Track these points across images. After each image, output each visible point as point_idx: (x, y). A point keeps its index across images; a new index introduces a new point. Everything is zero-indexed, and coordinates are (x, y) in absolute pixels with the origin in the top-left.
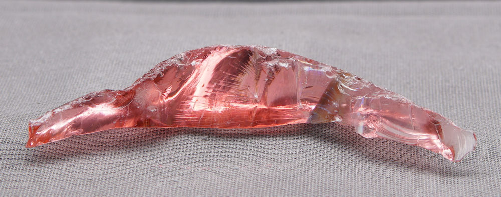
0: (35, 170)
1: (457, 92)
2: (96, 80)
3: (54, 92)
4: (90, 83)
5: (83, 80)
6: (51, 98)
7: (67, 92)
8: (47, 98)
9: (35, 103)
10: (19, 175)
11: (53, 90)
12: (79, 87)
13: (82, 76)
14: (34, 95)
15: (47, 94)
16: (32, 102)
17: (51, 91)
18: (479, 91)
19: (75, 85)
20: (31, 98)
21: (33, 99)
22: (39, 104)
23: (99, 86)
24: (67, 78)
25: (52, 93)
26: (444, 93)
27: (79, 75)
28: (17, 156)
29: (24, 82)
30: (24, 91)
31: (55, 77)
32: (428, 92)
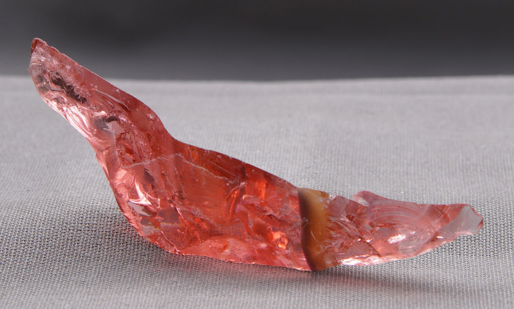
0: (24, 270)
1: (479, 170)
2: (90, 167)
3: (45, 179)
4: (84, 169)
5: (77, 166)
6: (42, 185)
7: (59, 178)
8: (37, 185)
9: (25, 190)
10: (7, 274)
11: (44, 177)
12: (72, 174)
13: (75, 162)
14: (24, 183)
15: (38, 181)
16: (22, 190)
17: (41, 179)
18: (502, 169)
19: (68, 171)
20: (21, 186)
21: (23, 187)
22: (29, 191)
23: (93, 173)
24: (59, 164)
25: (43, 180)
26: (465, 171)
27: (73, 161)
28: (6, 250)
29: (14, 169)
30: (14, 179)
31: (47, 164)
32: (447, 170)
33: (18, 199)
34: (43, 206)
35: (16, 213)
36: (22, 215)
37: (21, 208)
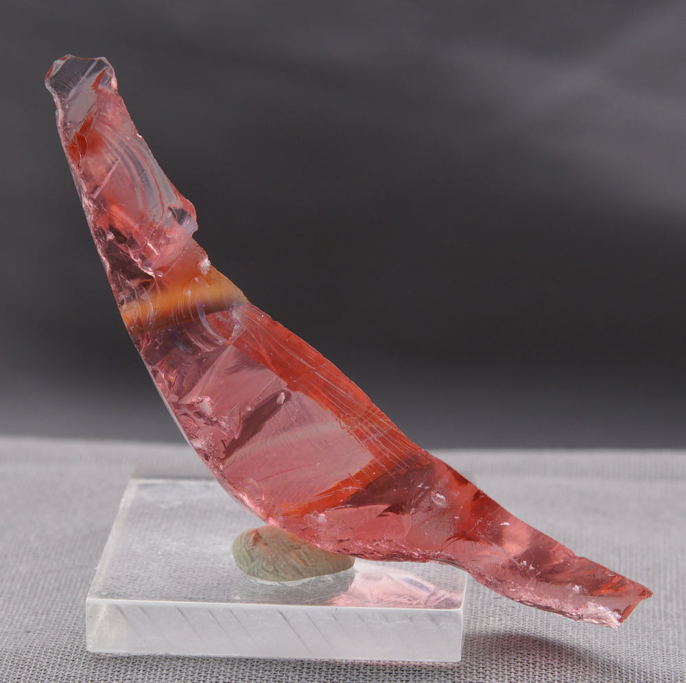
3: (55, 612)
8: (42, 622)
9: (22, 631)
11: (54, 608)
14: (19, 617)
15: (42, 614)
16: (17, 630)
17: (49, 610)
20: (15, 623)
21: (19, 625)
22: (29, 632)
24: (78, 586)
25: (52, 613)
31: (57, 585)
33: (11, 648)
34: (53, 658)
35: (8, 670)
36: (18, 673)
37: (16, 661)
